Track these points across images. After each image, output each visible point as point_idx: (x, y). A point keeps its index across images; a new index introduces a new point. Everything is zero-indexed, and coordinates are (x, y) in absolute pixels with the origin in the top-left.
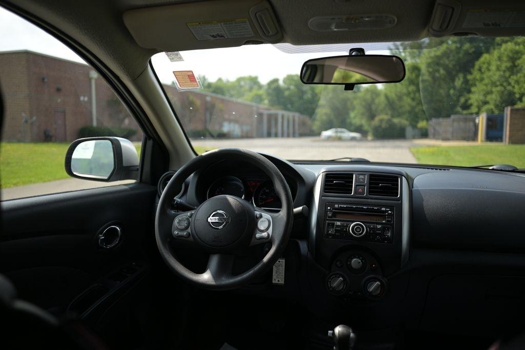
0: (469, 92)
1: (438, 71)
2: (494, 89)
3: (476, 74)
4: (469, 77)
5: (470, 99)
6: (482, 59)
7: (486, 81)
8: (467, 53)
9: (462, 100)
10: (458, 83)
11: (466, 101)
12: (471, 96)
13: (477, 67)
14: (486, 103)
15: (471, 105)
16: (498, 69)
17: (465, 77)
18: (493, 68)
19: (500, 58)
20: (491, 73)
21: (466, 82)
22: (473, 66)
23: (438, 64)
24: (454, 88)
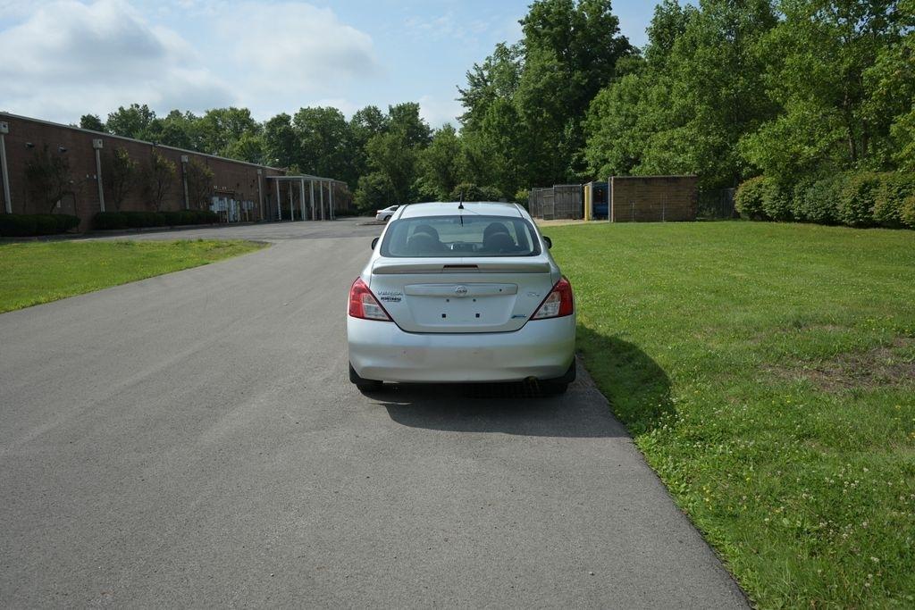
0: (584, 145)
1: (539, 113)
2: (615, 142)
3: (591, 120)
4: (582, 123)
5: (584, 155)
6: (598, 97)
7: (604, 130)
8: (578, 86)
9: (575, 157)
10: (568, 132)
11: (580, 158)
12: (586, 151)
13: (592, 109)
14: (605, 161)
15: (587, 164)
16: (618, 111)
17: (577, 123)
18: (612, 111)
19: (620, 97)
20: (610, 118)
21: (578, 130)
22: (588, 107)
23: (540, 103)
24: (563, 139)
